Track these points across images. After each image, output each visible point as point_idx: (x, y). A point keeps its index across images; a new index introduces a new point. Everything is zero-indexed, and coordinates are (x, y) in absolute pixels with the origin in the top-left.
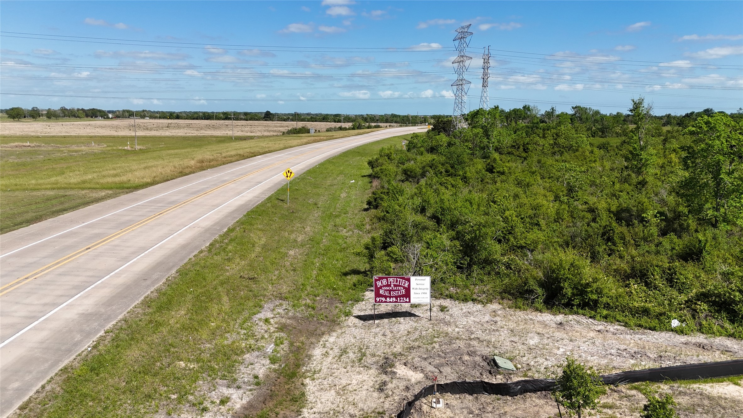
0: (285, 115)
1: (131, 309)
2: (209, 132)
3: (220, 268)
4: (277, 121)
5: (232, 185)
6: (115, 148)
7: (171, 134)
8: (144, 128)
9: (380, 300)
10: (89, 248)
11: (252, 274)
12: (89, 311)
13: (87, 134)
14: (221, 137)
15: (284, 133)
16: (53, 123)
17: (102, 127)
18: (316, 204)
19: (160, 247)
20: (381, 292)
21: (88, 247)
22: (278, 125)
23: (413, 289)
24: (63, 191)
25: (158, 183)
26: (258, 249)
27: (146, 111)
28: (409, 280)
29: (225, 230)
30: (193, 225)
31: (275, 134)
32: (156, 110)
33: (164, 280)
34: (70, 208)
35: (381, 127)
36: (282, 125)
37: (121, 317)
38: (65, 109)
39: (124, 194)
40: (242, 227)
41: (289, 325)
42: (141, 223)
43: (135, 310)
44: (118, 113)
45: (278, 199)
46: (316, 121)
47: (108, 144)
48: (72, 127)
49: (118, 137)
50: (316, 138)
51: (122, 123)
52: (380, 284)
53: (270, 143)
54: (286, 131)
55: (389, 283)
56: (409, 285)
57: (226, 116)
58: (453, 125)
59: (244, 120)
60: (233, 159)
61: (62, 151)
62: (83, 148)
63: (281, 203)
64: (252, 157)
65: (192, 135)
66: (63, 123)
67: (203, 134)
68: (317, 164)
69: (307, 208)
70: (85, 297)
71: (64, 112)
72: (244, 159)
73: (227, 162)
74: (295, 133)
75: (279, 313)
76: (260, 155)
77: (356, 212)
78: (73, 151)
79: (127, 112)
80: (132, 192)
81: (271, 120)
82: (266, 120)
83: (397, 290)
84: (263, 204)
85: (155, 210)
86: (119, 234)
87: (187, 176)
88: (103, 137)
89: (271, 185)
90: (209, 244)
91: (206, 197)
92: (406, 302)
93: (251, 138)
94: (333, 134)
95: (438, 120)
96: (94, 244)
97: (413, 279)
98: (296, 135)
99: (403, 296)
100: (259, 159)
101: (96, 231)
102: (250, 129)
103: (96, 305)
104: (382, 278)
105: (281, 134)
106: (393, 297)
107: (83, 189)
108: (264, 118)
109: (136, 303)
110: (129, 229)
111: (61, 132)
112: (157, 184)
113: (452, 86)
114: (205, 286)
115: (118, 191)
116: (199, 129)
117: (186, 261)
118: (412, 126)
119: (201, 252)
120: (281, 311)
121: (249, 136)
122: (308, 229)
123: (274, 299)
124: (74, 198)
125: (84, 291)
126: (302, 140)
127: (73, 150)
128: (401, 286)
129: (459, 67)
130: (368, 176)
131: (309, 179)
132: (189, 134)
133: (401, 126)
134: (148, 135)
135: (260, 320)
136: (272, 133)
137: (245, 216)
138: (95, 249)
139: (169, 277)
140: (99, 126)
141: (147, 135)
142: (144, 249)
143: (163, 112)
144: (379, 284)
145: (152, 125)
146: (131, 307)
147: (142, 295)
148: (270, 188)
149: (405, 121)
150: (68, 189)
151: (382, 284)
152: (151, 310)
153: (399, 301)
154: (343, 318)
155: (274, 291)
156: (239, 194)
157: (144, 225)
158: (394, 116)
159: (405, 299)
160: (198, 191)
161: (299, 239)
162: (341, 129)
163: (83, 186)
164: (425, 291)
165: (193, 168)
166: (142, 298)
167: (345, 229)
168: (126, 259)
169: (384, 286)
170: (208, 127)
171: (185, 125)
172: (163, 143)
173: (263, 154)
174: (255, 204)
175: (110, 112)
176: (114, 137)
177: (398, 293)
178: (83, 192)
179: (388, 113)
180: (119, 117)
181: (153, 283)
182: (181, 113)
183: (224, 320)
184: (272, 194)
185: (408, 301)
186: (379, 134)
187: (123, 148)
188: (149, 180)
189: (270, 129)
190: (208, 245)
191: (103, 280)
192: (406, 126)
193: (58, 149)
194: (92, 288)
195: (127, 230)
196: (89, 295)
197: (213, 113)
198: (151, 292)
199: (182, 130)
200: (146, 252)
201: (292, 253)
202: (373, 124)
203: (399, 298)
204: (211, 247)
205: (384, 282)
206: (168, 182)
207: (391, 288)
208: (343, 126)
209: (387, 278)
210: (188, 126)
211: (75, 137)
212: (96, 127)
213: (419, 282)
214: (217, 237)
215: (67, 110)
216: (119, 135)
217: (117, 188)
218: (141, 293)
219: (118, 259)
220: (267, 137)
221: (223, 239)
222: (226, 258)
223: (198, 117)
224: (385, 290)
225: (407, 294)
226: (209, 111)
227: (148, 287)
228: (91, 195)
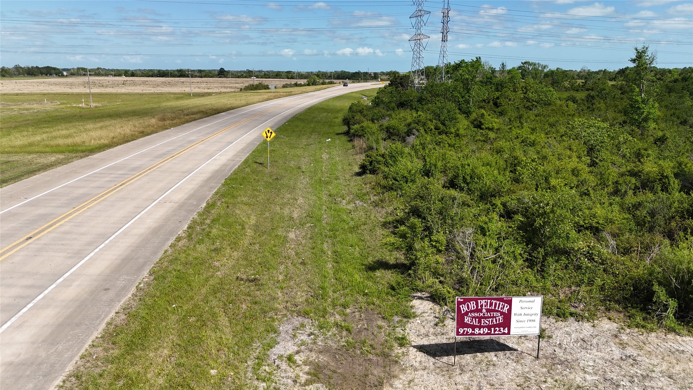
0: (238, 72)
1: (86, 350)
2: (167, 89)
3: (207, 265)
4: (231, 78)
5: (201, 146)
6: (69, 106)
7: (127, 91)
8: (100, 85)
9: (464, 331)
10: (30, 238)
11: (251, 273)
12: (22, 357)
13: (40, 92)
14: (179, 94)
15: (241, 89)
16: (7, 81)
17: (56, 84)
18: (299, 168)
19: (125, 233)
20: (467, 320)
21: (28, 236)
22: (233, 82)
23: (515, 314)
24: (5, 155)
25: (118, 145)
26: (249, 232)
27: (100, 68)
28: (510, 303)
29: (204, 205)
30: (163, 198)
31: (232, 90)
32: (111, 68)
33: (133, 290)
34: (12, 179)
35: (335, 83)
36: (237, 81)
37: (70, 368)
38: (19, 67)
39: (78, 160)
40: (223, 200)
41: (325, 367)
42: (99, 198)
43: (92, 351)
44: (72, 71)
45: (256, 162)
46: (269, 78)
47: (62, 101)
48: (25, 84)
49: (72, 94)
50: (276, 94)
51: (76, 80)
52: (466, 309)
53: (231, 99)
54: (243, 88)
55: (479, 308)
56: (510, 310)
57: (181, 74)
58: (410, 81)
59: (198, 77)
60: (196, 116)
61: (12, 109)
62: (35, 106)
63: (261, 168)
64: (215, 114)
65: (149, 91)
66: (16, 81)
67: (160, 91)
68: (285, 121)
69: (291, 173)
70: (18, 327)
71: (18, 71)
72: (208, 116)
73: (191, 119)
74: (252, 90)
75: (303, 343)
76: (224, 112)
77: (348, 177)
78: (24, 109)
79: (82, 70)
80: (88, 156)
81: (226, 77)
82: (220, 77)
83: (490, 317)
84: (241, 169)
85: (115, 179)
86: (70, 214)
87: (149, 137)
88: (57, 94)
89: (243, 145)
90: (187, 226)
91: (174, 161)
92: (504, 334)
93: (210, 94)
94: (291, 91)
95: (395, 76)
96: (37, 231)
97: (515, 301)
98: (254, 91)
99: (499, 325)
100: (224, 116)
101: (42, 211)
102: (206, 85)
103: (33, 343)
104: (470, 300)
105: (239, 90)
106: (484, 327)
107: (30, 153)
108: (218, 75)
109: (93, 337)
110: (84, 207)
111: (13, 90)
112: (116, 146)
113: (409, 40)
114: (192, 298)
115: (71, 155)
116: (155, 86)
117: (160, 254)
118: (364, 82)
119: (179, 239)
120: (304, 337)
121: (207, 93)
122: (301, 201)
123: (289, 316)
124: (18, 165)
125: (17, 316)
126: (262, 96)
127: (24, 107)
128: (498, 311)
129: (417, 22)
130: (343, 134)
131: (282, 138)
132: (146, 91)
133: (353, 82)
134: (104, 92)
135: (280, 357)
136: (229, 90)
137: (223, 185)
138: (38, 239)
139: (140, 283)
140: (53, 83)
141: (102, 92)
142: (104, 237)
143: (118, 70)
144: (464, 308)
145: (108, 83)
146: (86, 346)
147: (103, 319)
148: (243, 150)
149: (356, 77)
150: (13, 153)
151: (468, 308)
152: (116, 352)
153: (493, 332)
154: (398, 350)
155: (287, 302)
156: (211, 156)
157: (103, 200)
158: (343, 72)
159: (502, 330)
160: (164, 154)
161: (295, 215)
162: (296, 85)
163: (29, 149)
164: (533, 318)
165: (155, 127)
166: (103, 326)
167: (343, 199)
168: (79, 255)
169: (471, 311)
170: (164, 84)
171: (140, 82)
172: (120, 100)
173: (227, 111)
174: (231, 169)
175: (65, 70)
176: (68, 94)
177: (492, 321)
178: (30, 157)
179: (338, 70)
180: (74, 75)
181: (119, 296)
182: (135, 70)
183: (228, 364)
184: (248, 157)
185: (506, 332)
186: (335, 90)
187: (78, 106)
188: (106, 142)
189: (226, 85)
190: (185, 228)
191: (46, 292)
192: (359, 82)
193: (8, 107)
194: (29, 310)
195: (82, 208)
196: (24, 322)
197: (167, 70)
198: (117, 313)
199: (138, 87)
200: (107, 242)
201: (292, 235)
202: (327, 81)
203: (493, 329)
204: (190, 230)
205: (472, 305)
206: (129, 143)
207: (482, 315)
208: (299, 83)
209: (476, 300)
210: (144, 83)
211: (28, 94)
212: (50, 84)
213: (524, 305)
214: (195, 215)
215: (21, 68)
216: (74, 92)
217: (70, 152)
218: (100, 316)
219: (69, 255)
220: (225, 93)
221: (204, 219)
222: (213, 247)
223: (153, 74)
224: (473, 318)
225: (507, 322)
226: (164, 69)
227: (111, 303)
228: (38, 161)
